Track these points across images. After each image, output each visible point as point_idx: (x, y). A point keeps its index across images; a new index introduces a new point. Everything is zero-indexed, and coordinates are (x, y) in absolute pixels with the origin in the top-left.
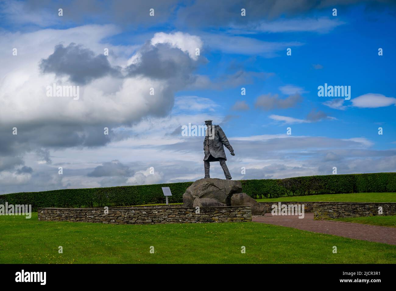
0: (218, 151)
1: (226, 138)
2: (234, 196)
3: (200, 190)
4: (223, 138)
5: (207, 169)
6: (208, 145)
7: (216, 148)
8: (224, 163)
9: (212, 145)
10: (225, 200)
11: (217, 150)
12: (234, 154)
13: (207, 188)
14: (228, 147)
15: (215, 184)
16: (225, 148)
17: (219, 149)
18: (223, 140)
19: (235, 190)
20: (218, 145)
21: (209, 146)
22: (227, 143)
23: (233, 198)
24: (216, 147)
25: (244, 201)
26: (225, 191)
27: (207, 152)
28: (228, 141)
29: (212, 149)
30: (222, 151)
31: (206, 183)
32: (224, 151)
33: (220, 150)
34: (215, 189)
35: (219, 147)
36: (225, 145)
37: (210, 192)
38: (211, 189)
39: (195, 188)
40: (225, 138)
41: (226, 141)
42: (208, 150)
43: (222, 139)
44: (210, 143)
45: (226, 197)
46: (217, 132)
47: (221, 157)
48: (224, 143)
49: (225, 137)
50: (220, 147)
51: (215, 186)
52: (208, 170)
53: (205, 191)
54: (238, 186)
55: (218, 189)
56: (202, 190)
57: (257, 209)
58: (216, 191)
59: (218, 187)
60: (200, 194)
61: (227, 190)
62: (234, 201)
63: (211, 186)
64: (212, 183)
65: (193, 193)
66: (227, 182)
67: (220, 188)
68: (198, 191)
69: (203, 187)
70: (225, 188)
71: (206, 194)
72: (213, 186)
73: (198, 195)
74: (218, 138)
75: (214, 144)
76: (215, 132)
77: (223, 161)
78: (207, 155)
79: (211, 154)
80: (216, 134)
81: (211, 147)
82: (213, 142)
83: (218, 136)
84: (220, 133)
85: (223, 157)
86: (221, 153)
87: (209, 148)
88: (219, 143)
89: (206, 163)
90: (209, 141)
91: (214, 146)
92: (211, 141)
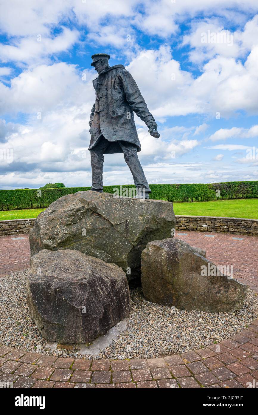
0: (119, 125)
1: (140, 94)
2: (152, 245)
3: (61, 224)
4: (133, 94)
5: (98, 168)
6: (98, 113)
7: (115, 118)
8: (133, 155)
9: (105, 111)
10: (124, 256)
12: (157, 133)
13: (80, 220)
14: (144, 116)
15: (100, 210)
17: (122, 120)
18: (132, 99)
19: (154, 227)
20: (120, 112)
21: (101, 115)
22: (141, 105)
23: (147, 254)
24: (114, 116)
26: (127, 230)
27: (95, 129)
28: (143, 102)
29: (107, 121)
30: (128, 126)
31: (80, 205)
32: (134, 127)
34: (99, 224)
35: (121, 116)
36: (137, 111)
38: (89, 222)
39: (52, 216)
40: (138, 94)
41: (138, 100)
42: (98, 124)
43: (130, 96)
44: (101, 108)
45: (129, 248)
46: (117, 80)
47: (125, 139)
48: (134, 105)
49: (136, 92)
51: (100, 215)
52: (99, 171)
53: (73, 229)
54: (163, 216)
55: (107, 225)
56: (65, 225)
57: (219, 295)
58: (101, 229)
59: (106, 220)
60: (60, 235)
61: (132, 230)
62: (150, 266)
63: (89, 214)
64: (93, 207)
65: (44, 231)
66: (133, 206)
67: (112, 223)
68: (57, 225)
69: (68, 218)
70: (127, 221)
71: (75, 235)
72: (95, 216)
73: (54, 238)
74: (120, 95)
75: (111, 109)
76: (113, 80)
77: (131, 151)
78: (95, 136)
79: (102, 134)
80: (116, 86)
81: (104, 117)
82: (108, 106)
83: (120, 90)
84: (126, 83)
85: (131, 140)
86: (126, 131)
87: (100, 119)
88: (124, 107)
89: (95, 155)
90: (100, 102)
91: (111, 113)
92: (104, 104)
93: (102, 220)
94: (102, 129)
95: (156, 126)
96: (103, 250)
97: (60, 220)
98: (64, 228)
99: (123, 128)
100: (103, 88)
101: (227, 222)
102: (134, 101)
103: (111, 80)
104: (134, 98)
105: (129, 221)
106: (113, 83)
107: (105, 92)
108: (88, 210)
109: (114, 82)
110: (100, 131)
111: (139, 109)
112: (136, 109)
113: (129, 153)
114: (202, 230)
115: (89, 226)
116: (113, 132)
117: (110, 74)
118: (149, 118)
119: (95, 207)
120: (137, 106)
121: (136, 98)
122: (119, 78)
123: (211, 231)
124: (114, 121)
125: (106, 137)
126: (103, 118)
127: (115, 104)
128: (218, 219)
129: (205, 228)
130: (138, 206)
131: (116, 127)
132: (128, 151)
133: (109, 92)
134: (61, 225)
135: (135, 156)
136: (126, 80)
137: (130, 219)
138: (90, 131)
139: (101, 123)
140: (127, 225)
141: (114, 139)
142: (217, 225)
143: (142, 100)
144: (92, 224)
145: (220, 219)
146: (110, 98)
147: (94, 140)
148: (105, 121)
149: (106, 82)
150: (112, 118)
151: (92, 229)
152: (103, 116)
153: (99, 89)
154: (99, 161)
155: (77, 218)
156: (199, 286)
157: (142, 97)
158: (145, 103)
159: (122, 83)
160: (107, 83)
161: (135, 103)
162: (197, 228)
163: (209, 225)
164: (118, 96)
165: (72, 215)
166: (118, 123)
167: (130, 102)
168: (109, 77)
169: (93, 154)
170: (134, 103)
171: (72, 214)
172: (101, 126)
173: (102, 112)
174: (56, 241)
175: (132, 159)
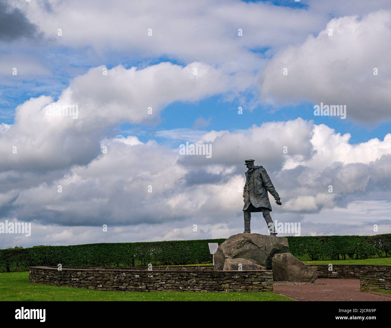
2: (276, 256)
4: (267, 182)
5: (248, 221)
6: (249, 191)
7: (258, 195)
8: (267, 214)
9: (253, 191)
10: (264, 261)
11: (259, 198)
12: (280, 203)
13: (243, 245)
14: (273, 194)
15: (253, 241)
16: (270, 195)
17: (262, 196)
18: (267, 185)
19: (278, 249)
20: (261, 191)
22: (271, 188)
23: (275, 259)
24: (257, 193)
25: (288, 263)
26: (265, 249)
27: (247, 199)
28: (273, 187)
29: (254, 195)
30: (265, 199)
31: (243, 239)
32: (268, 199)
33: (262, 198)
34: (253, 247)
35: (261, 194)
36: (269, 191)
37: (247, 251)
38: (248, 247)
39: (228, 245)
41: (270, 186)
44: (250, 189)
45: (266, 258)
46: (259, 175)
47: (263, 206)
48: (268, 188)
49: (269, 181)
50: (263, 194)
51: (253, 243)
52: (248, 222)
53: (240, 250)
54: (282, 243)
55: (257, 248)
56: (236, 248)
57: (304, 275)
58: (254, 250)
59: (256, 245)
60: (234, 253)
61: (268, 249)
62: (276, 263)
63: (248, 243)
65: (225, 252)
66: (268, 239)
67: (259, 246)
68: (232, 249)
70: (265, 246)
71: (241, 253)
72: (251, 244)
73: (231, 255)
74: (260, 183)
75: (256, 189)
76: (257, 175)
77: (266, 212)
78: (247, 203)
79: (251, 203)
80: (258, 178)
82: (254, 188)
83: (260, 180)
84: (264, 176)
85: (266, 206)
86: (264, 201)
87: (250, 194)
88: (262, 189)
90: (250, 185)
91: (256, 192)
92: (252, 186)
93: (254, 245)
94: (251, 200)
95: (279, 199)
97: (233, 246)
98: (236, 250)
99: (262, 200)
100: (251, 178)
101: (353, 268)
102: (268, 186)
103: (256, 174)
104: (268, 184)
106: (257, 176)
107: (252, 181)
108: (247, 241)
110: (249, 201)
111: (271, 190)
113: (266, 213)
114: (331, 276)
116: (257, 202)
117: (255, 171)
118: (276, 195)
119: (250, 239)
120: (269, 189)
121: (269, 184)
123: (340, 278)
125: (253, 204)
127: (258, 187)
128: (346, 265)
129: (335, 275)
131: (259, 199)
132: (265, 212)
133: (255, 181)
134: (234, 248)
135: (268, 214)
136: (264, 175)
137: (267, 245)
138: (244, 201)
139: (250, 197)
141: (257, 206)
142: (345, 271)
143: (272, 186)
144: (249, 247)
145: (348, 265)
146: (255, 184)
147: (247, 206)
150: (256, 194)
151: (249, 250)
152: (251, 193)
153: (249, 179)
154: (248, 217)
155: (242, 245)
156: (296, 271)
157: (272, 184)
158: (274, 187)
159: (262, 177)
162: (327, 276)
163: (337, 272)
165: (239, 244)
167: (266, 186)
168: (255, 173)
169: (245, 213)
170: (268, 187)
172: (250, 198)
173: (251, 191)
175: (268, 216)
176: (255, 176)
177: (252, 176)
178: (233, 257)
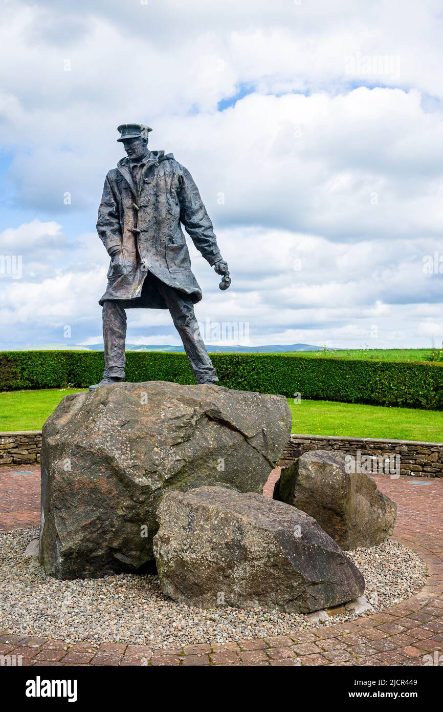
0: (177, 262)
3: (162, 444)
4: (197, 211)
6: (135, 234)
7: (173, 249)
9: (151, 233)
11: (172, 260)
13: (195, 433)
15: (225, 414)
17: (183, 254)
21: (142, 236)
23: (308, 477)
26: (266, 444)
27: (130, 263)
29: (153, 250)
33: (183, 261)
34: (228, 438)
35: (180, 247)
38: (209, 437)
40: (202, 211)
41: (205, 223)
42: (134, 254)
43: (193, 213)
46: (176, 181)
49: (201, 208)
50: (185, 247)
51: (225, 424)
52: (121, 342)
53: (189, 451)
55: (240, 439)
56: (173, 446)
58: (230, 447)
59: (236, 429)
60: (168, 464)
61: (273, 443)
63: (204, 422)
64: (213, 410)
65: (127, 461)
67: (247, 434)
68: (153, 448)
69: (175, 431)
70: (263, 430)
71: (191, 463)
72: (214, 426)
73: (155, 472)
74: (178, 208)
75: (165, 230)
76: (169, 181)
78: (131, 275)
80: (173, 191)
81: (149, 242)
82: (158, 224)
83: (178, 200)
84: (189, 189)
86: (187, 273)
87: (140, 246)
89: (118, 311)
90: (139, 214)
91: (165, 239)
92: (149, 218)
93: (229, 430)
96: (231, 482)
97: (159, 438)
98: (172, 452)
99: (183, 267)
100: (149, 189)
103: (165, 177)
104: (200, 217)
105: (265, 429)
106: (168, 185)
107: (152, 198)
108: (203, 415)
109: (171, 185)
111: (208, 239)
112: (203, 237)
115: (211, 443)
116: (169, 274)
119: (216, 409)
120: (206, 233)
121: (202, 218)
122: (179, 180)
124: (171, 253)
126: (146, 244)
127: (173, 224)
130: (271, 405)
131: (172, 265)
133: (161, 199)
134: (162, 446)
137: (267, 426)
139: (142, 253)
140: (264, 435)
143: (209, 224)
144: (215, 438)
146: (162, 211)
148: (151, 251)
149: (155, 180)
150: (166, 247)
151: (217, 448)
152: (146, 240)
155: (191, 431)
158: (213, 229)
159: (183, 188)
160: (157, 181)
161: (203, 228)
164: (176, 210)
165: (184, 427)
166: (176, 259)
167: (192, 224)
168: (160, 172)
170: (201, 226)
171: (183, 423)
172: (143, 260)
173: (146, 233)
174: (160, 477)
176: (162, 183)
177: (153, 183)
178: (167, 481)
